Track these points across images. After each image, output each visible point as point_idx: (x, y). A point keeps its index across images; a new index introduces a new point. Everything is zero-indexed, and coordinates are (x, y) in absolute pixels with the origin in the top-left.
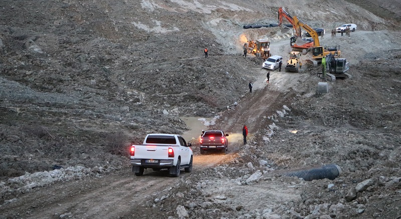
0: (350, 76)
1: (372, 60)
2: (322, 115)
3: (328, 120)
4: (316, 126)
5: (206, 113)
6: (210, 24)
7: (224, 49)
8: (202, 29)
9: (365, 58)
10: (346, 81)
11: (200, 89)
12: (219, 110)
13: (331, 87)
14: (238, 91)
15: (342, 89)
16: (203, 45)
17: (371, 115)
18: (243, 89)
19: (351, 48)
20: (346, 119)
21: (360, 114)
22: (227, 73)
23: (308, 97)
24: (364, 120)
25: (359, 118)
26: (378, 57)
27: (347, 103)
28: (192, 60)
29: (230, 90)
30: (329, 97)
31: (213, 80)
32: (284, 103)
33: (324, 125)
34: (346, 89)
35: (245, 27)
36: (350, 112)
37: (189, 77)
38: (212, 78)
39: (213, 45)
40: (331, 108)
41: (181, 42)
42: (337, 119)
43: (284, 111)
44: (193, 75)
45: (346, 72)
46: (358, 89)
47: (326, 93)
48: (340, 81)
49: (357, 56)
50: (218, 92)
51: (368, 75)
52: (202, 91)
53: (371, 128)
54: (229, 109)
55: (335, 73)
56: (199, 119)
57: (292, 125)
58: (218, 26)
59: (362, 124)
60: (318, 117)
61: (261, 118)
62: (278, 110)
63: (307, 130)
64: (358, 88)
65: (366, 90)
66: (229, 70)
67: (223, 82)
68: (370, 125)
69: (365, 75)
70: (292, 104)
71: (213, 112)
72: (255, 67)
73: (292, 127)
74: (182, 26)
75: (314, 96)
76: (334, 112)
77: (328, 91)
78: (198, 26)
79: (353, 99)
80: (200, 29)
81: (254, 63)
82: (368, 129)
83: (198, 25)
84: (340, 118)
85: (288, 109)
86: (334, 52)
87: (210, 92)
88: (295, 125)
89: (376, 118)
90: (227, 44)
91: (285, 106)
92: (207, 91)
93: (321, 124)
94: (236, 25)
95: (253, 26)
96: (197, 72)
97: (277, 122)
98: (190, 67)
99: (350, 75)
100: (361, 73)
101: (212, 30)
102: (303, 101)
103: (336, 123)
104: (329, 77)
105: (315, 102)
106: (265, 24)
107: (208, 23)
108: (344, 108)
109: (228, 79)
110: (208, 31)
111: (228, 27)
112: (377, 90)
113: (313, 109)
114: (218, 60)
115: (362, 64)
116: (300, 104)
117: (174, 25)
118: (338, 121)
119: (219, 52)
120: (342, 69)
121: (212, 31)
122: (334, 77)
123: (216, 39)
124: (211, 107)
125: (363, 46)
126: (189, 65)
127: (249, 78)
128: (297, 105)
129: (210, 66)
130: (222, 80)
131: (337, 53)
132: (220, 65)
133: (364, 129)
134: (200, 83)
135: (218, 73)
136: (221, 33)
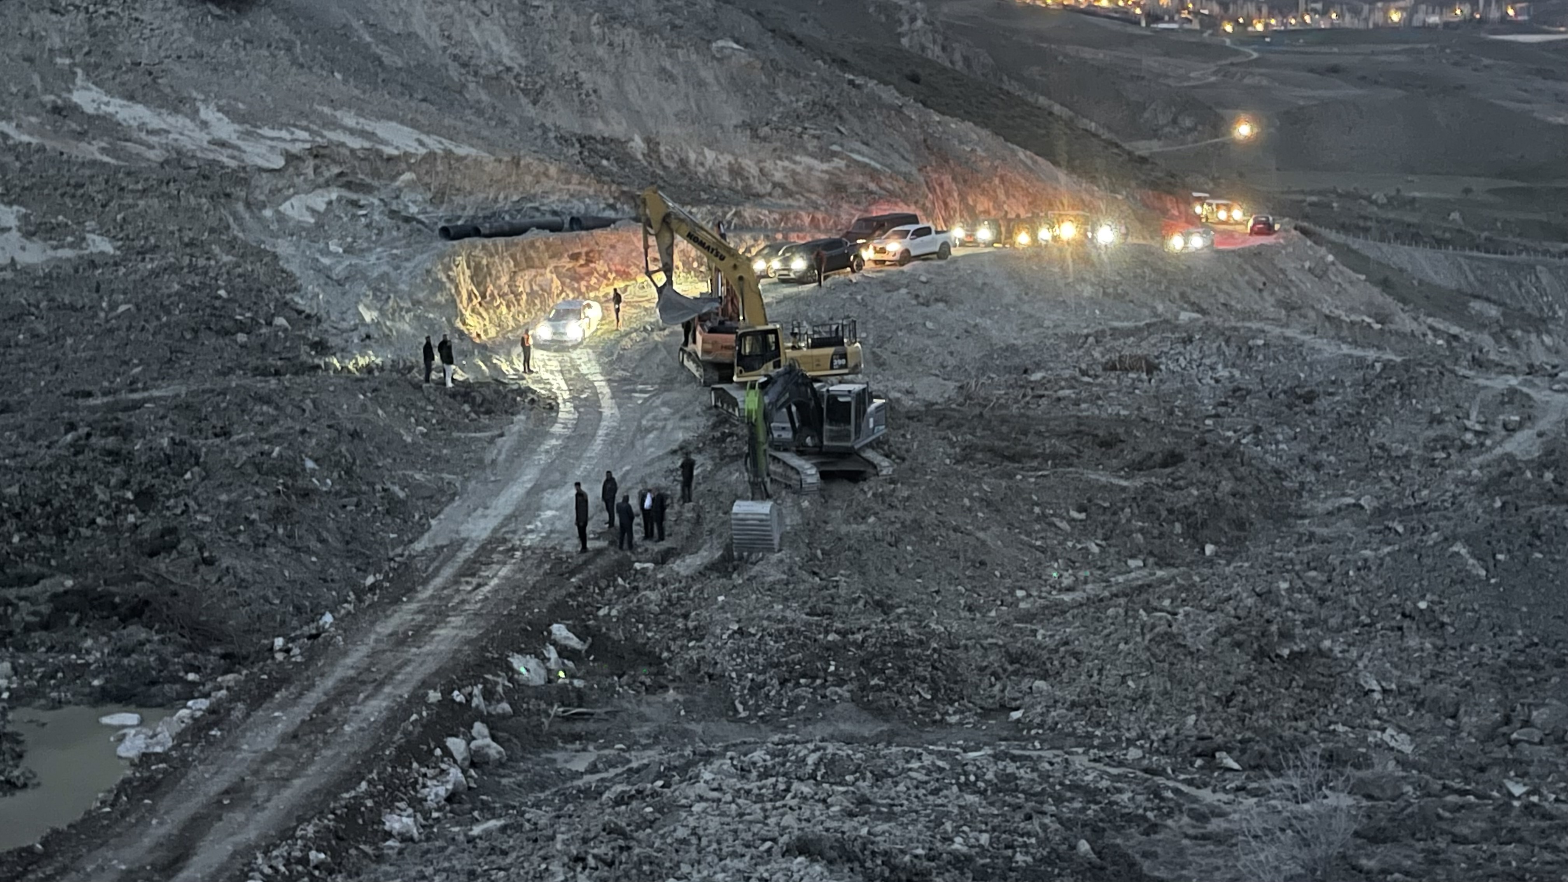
0: (886, 466)
1: (1011, 378)
2: (729, 666)
3: (755, 688)
4: (693, 726)
5: (153, 683)
6: (281, 218)
7: (333, 341)
8: (231, 245)
9: (983, 370)
10: (869, 489)
11: (152, 555)
12: (231, 661)
13: (792, 520)
14: (351, 555)
15: (844, 529)
16: (228, 324)
17: (961, 654)
18: (382, 543)
19: (929, 325)
20: (841, 682)
21: (908, 651)
22: (310, 464)
23: (683, 572)
24: (923, 680)
25: (903, 671)
26: (1038, 366)
27: (855, 601)
28: (137, 405)
29: (309, 551)
30: (775, 575)
31: (228, 505)
32: (558, 612)
33: (735, 719)
34: (863, 527)
35: (447, 233)
36: (861, 646)
37: (101, 494)
38: (224, 497)
39: (280, 321)
40: (774, 628)
41: (113, 306)
42: (798, 685)
43: (552, 653)
44: (125, 484)
45: (870, 445)
46: (917, 525)
47: (771, 550)
48: (839, 489)
49: (951, 362)
50: (244, 566)
51: (979, 456)
52: (162, 564)
53: (954, 719)
54: (280, 657)
55: (818, 453)
56: (106, 720)
57: (579, 727)
58: (319, 226)
59: (915, 699)
60: (710, 676)
61: (417, 699)
62: (521, 652)
63: (645, 747)
64: (915, 521)
65: (956, 530)
66: (320, 453)
67: (278, 511)
68: (951, 702)
69: (967, 455)
70: (601, 613)
71: (191, 677)
72: (466, 429)
73: (575, 737)
74: (130, 229)
75: (712, 567)
76: (788, 647)
77: (776, 541)
78: (212, 231)
79: (893, 575)
80: (219, 242)
81: (467, 408)
82: (942, 723)
83: (212, 222)
84: (814, 678)
85: (574, 642)
86: (830, 351)
87: (202, 568)
88: (592, 726)
89: (982, 669)
90: (349, 315)
91: (559, 630)
92: (187, 561)
93: (721, 714)
94: (408, 220)
95: (485, 228)
96: (150, 467)
97: (504, 717)
98: (111, 442)
99: (885, 463)
100: (953, 445)
101: (284, 247)
102: (653, 596)
103: (794, 702)
104: (791, 473)
105: (710, 601)
106: (549, 218)
107: (268, 213)
108: (838, 625)
109: (306, 494)
110: (260, 254)
111: (365, 233)
112: (1011, 526)
113: (698, 633)
114: (268, 402)
115: (969, 397)
116: (639, 614)
117: (90, 224)
118: (805, 692)
119: (306, 355)
120: (847, 437)
121: (279, 251)
122: (813, 471)
123: (295, 290)
124: (189, 648)
125: (983, 314)
126: (116, 431)
127: (420, 486)
128: (622, 619)
129: (225, 433)
130: (273, 502)
131: (844, 356)
132: (274, 430)
133: (923, 724)
134: (152, 526)
135: (258, 467)
136: (326, 261)
